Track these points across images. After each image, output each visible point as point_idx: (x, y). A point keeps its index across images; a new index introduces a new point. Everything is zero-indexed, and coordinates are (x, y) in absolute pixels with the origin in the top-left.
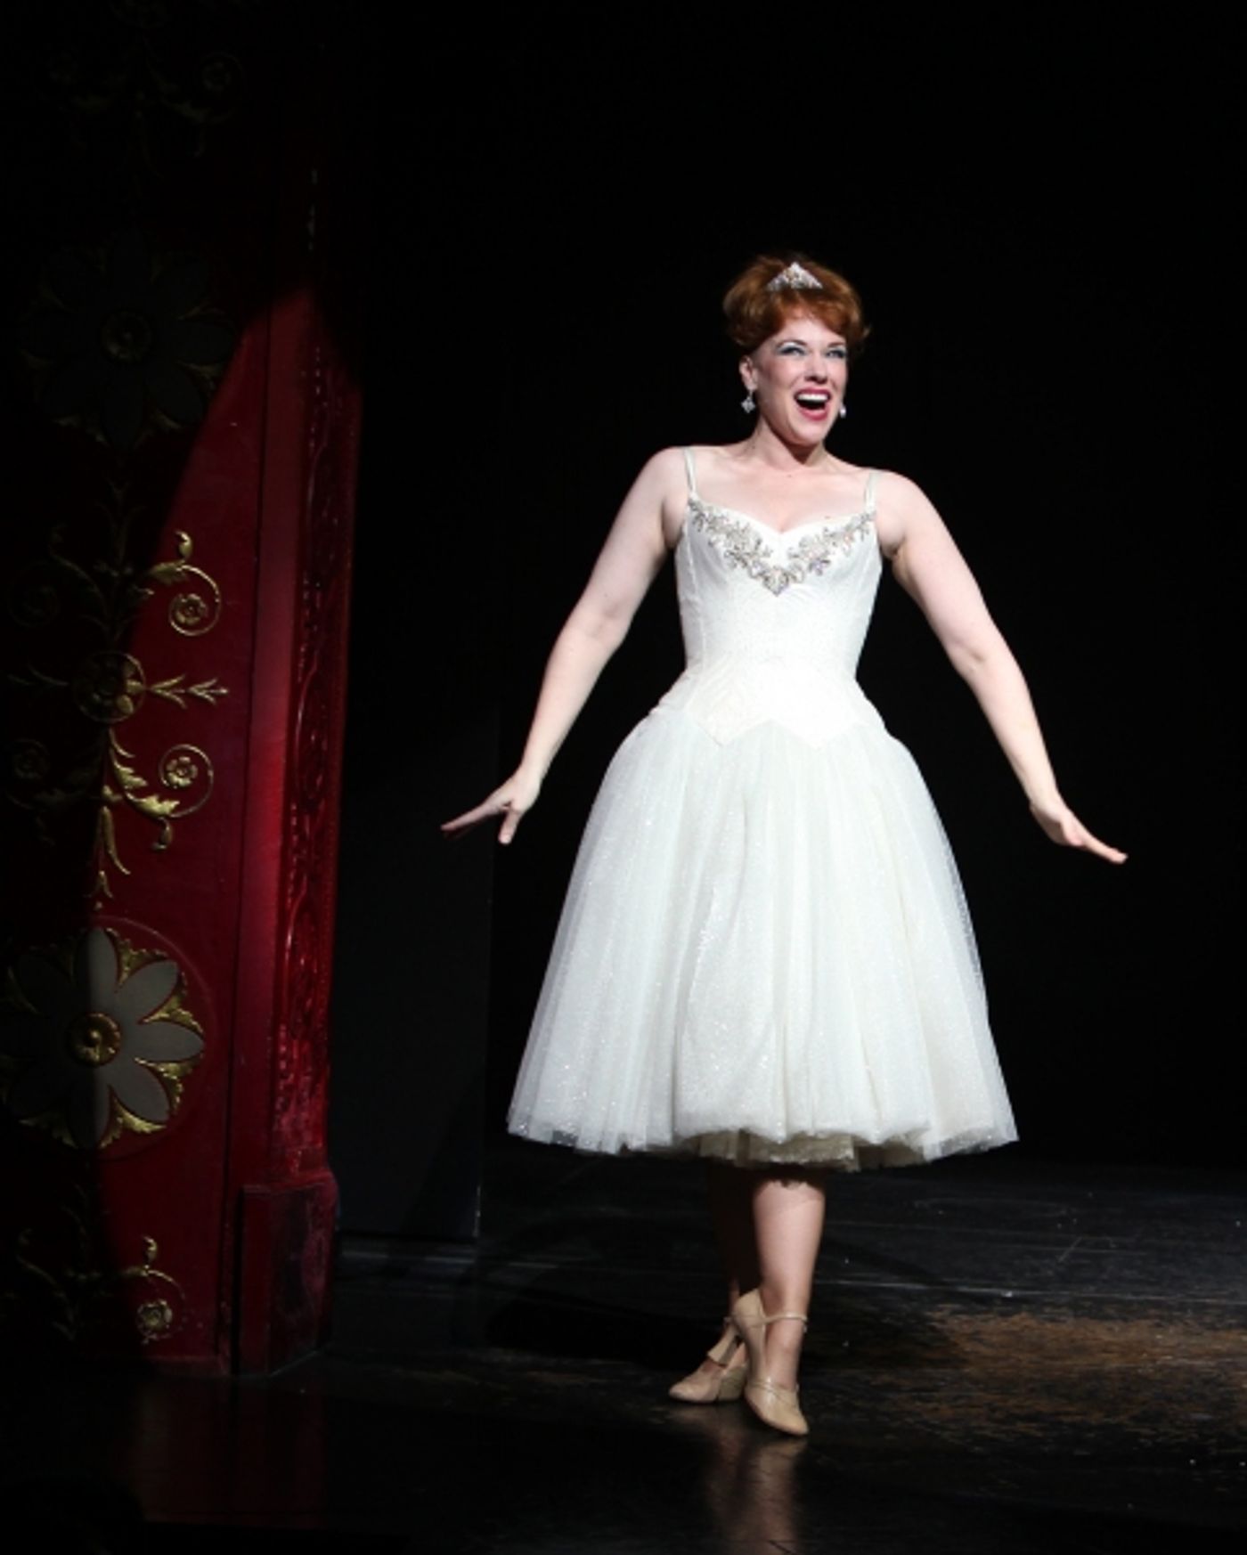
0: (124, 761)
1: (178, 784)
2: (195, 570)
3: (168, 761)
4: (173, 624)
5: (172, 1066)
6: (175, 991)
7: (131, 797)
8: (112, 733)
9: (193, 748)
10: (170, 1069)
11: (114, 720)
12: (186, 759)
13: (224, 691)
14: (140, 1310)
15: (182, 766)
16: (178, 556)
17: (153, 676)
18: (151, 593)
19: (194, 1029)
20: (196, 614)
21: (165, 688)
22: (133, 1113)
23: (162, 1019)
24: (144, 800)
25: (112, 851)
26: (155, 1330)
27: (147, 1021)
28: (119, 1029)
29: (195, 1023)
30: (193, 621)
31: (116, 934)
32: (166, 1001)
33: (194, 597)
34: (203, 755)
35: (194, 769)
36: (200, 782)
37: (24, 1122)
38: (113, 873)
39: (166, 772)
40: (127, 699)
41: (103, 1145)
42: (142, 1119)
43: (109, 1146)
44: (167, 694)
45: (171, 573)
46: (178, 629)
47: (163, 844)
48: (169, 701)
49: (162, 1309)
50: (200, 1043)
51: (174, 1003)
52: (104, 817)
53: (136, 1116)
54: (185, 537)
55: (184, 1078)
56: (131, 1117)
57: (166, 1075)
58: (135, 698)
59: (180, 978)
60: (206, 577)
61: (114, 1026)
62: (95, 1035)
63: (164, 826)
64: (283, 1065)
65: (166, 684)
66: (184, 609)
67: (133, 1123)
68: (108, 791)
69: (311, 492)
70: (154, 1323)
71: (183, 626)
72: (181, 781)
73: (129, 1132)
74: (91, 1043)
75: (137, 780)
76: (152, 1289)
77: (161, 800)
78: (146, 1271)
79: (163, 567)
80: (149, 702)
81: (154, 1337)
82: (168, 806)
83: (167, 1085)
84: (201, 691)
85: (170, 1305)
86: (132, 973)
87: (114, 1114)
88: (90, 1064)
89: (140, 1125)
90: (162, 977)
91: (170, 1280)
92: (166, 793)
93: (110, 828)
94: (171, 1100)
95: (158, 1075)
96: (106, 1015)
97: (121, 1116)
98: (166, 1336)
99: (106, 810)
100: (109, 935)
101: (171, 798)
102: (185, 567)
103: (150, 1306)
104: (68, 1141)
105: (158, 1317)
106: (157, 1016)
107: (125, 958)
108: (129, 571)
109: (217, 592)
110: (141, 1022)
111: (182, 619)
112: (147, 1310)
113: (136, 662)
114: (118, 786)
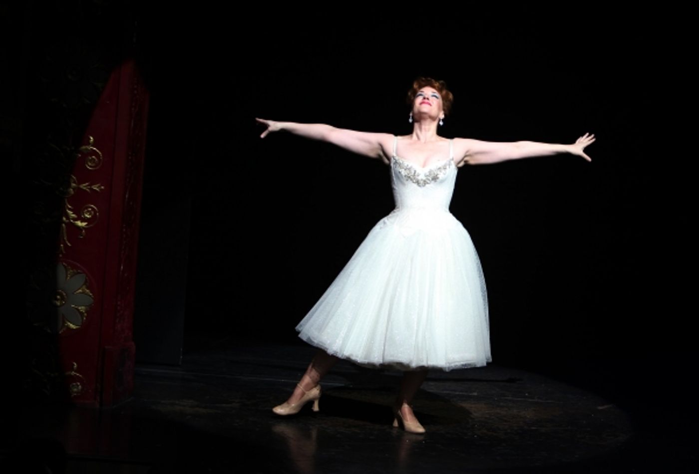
0: (70, 209)
1: (87, 217)
2: (95, 149)
3: (84, 209)
4: (87, 166)
5: (83, 307)
6: (85, 283)
7: (72, 221)
8: (66, 200)
9: (92, 206)
10: (82, 309)
11: (67, 196)
12: (90, 209)
13: (102, 187)
14: (71, 386)
15: (88, 211)
16: (88, 144)
17: (80, 182)
18: (80, 156)
19: (90, 296)
20: (94, 162)
21: (84, 186)
22: (70, 322)
23: (80, 293)
24: (76, 222)
25: (65, 238)
26: (75, 392)
27: (75, 293)
28: (66, 295)
29: (91, 294)
30: (93, 165)
31: (66, 265)
32: (81, 287)
33: (94, 157)
34: (95, 208)
35: (93, 213)
36: (94, 217)
37: (35, 325)
38: (66, 245)
39: (84, 213)
40: (72, 190)
41: (60, 332)
42: (73, 324)
43: (62, 333)
44: (85, 188)
45: (87, 149)
46: (88, 167)
47: (82, 236)
48: (85, 191)
49: (78, 386)
50: (92, 300)
51: (84, 287)
52: (63, 227)
53: (71, 323)
54: (92, 138)
55: (87, 312)
56: (69, 323)
57: (81, 311)
58: (74, 189)
59: (86, 279)
60: (98, 151)
61: (64, 294)
62: (58, 297)
63: (82, 231)
64: (119, 308)
65: (84, 185)
66: (90, 161)
67: (69, 325)
68: (64, 219)
69: (132, 124)
70: (75, 390)
71: (91, 167)
72: (88, 216)
73: (68, 328)
74: (57, 300)
75: (73, 215)
76: (75, 379)
77: (82, 222)
78: (73, 373)
79: (84, 147)
80: (78, 191)
81: (75, 394)
82: (84, 224)
83: (81, 314)
84: (95, 188)
85: (80, 384)
86: (71, 278)
87: (64, 322)
88: (57, 306)
89: (72, 326)
90: (80, 279)
91: (80, 376)
92: (83, 220)
93: (65, 231)
94: (83, 319)
95: (78, 310)
96: (62, 291)
97: (66, 323)
98: (79, 394)
99: (64, 225)
100: (64, 266)
101: (85, 222)
102: (91, 147)
103: (74, 384)
104: (49, 331)
105: (77, 388)
106: (77, 292)
107: (69, 272)
108: (73, 148)
109: (101, 156)
110: (73, 293)
111: (90, 164)
112: (73, 385)
113: (75, 178)
114: (68, 217)
